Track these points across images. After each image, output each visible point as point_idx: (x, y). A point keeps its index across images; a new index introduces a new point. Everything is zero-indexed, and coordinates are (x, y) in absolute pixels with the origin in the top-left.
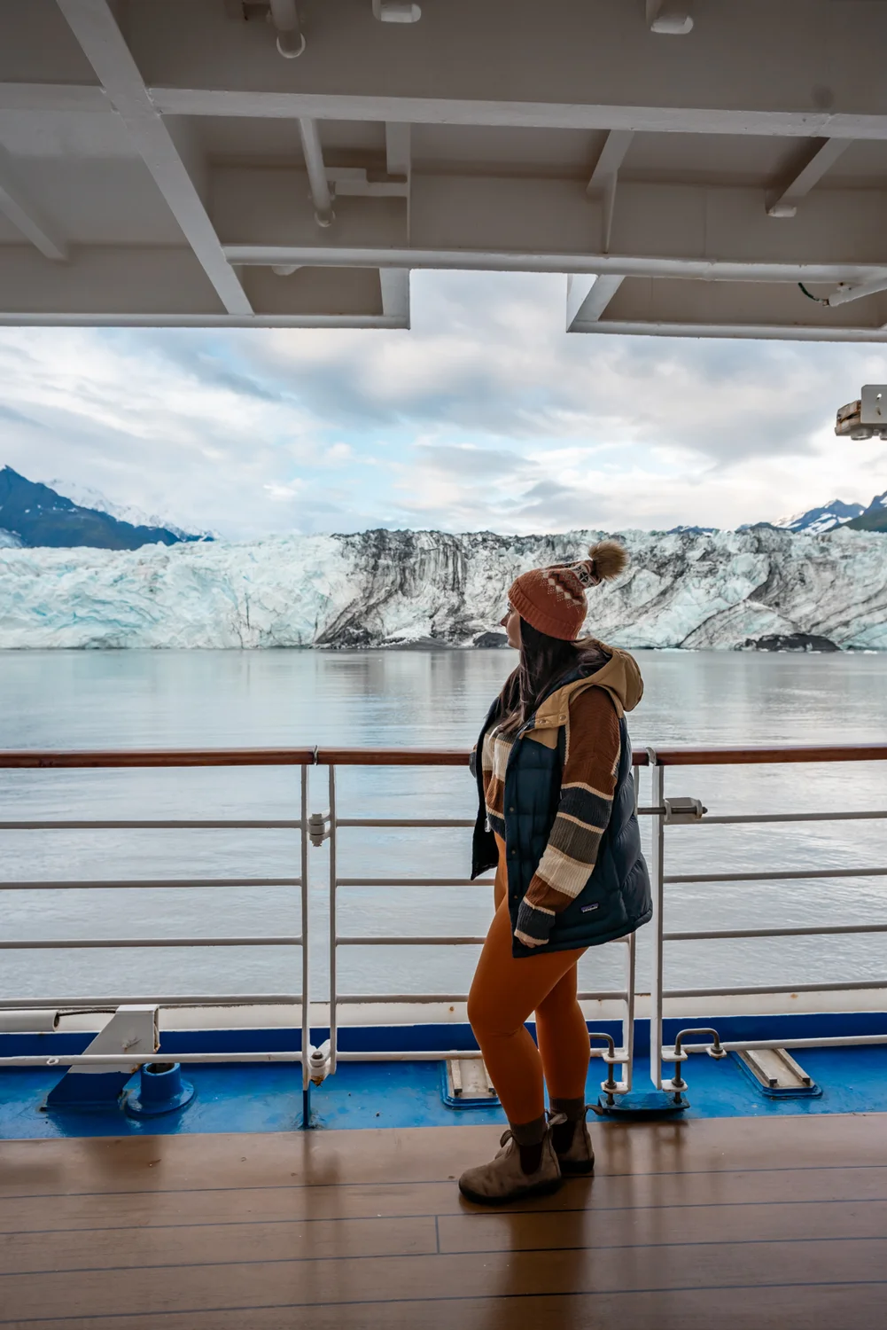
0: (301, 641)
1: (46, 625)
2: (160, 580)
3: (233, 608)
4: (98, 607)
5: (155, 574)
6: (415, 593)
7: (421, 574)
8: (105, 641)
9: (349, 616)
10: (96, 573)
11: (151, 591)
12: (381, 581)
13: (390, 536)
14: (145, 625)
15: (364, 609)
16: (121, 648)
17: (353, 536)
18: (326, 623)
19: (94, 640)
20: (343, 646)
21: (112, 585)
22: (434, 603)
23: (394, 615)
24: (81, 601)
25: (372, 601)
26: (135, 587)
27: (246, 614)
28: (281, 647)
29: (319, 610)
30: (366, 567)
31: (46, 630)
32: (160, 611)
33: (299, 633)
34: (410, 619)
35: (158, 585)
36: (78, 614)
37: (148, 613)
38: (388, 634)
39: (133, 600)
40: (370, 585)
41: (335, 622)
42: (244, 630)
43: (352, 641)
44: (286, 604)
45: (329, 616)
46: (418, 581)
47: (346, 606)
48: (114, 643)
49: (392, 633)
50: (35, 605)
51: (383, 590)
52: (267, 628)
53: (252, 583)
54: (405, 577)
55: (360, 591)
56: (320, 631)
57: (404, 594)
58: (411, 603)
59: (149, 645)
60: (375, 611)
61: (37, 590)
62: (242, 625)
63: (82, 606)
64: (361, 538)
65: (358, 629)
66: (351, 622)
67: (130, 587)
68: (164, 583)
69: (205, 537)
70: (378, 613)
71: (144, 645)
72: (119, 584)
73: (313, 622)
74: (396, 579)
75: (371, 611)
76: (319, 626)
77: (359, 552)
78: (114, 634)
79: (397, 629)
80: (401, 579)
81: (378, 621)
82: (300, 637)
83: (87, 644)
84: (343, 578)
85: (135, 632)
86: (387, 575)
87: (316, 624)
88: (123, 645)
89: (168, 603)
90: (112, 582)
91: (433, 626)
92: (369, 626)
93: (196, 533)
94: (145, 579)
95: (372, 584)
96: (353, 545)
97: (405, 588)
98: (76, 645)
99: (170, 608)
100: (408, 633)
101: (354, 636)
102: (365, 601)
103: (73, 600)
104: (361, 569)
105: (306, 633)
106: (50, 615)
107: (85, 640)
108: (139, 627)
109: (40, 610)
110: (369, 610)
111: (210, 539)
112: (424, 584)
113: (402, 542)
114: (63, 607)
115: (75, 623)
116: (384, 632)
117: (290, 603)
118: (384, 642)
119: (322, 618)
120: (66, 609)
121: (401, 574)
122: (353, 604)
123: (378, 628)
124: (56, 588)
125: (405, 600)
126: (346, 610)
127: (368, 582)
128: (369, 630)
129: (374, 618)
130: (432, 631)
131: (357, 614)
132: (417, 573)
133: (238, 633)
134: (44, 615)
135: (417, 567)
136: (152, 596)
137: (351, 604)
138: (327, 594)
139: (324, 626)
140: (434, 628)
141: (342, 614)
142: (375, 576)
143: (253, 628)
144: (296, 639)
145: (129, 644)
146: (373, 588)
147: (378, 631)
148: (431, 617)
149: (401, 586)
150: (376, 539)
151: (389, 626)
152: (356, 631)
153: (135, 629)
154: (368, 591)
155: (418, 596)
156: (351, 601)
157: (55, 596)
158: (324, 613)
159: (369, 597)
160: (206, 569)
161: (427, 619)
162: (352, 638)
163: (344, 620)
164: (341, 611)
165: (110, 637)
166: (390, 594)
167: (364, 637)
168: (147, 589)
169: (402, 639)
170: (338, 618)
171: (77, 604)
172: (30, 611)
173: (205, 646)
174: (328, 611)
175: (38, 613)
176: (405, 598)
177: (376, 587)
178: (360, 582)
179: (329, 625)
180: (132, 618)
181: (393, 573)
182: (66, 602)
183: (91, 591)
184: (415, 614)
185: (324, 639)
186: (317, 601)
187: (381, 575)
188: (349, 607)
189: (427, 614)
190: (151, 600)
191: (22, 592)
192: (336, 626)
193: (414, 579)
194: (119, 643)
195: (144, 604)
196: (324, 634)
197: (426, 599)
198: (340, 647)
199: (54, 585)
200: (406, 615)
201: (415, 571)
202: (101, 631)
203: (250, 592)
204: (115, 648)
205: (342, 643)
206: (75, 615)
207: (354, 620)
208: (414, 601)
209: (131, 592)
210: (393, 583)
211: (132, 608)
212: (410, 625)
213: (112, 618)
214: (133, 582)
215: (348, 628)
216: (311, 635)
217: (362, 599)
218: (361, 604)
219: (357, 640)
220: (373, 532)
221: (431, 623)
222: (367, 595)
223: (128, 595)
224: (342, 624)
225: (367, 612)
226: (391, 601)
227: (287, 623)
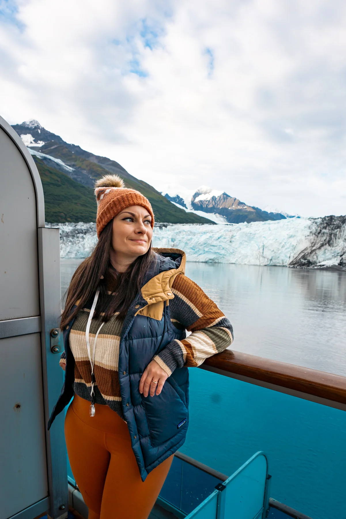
0: (283, 264)
1: (194, 253)
2: (234, 238)
3: (258, 249)
4: (212, 248)
5: (233, 236)
6: (335, 245)
7: (339, 236)
8: (214, 260)
9: (303, 254)
10: (213, 235)
11: (231, 242)
12: (320, 239)
13: (336, 219)
14: (228, 255)
15: (310, 251)
16: (219, 263)
17: (318, 218)
18: (294, 257)
19: (210, 260)
20: (298, 267)
21: (217, 240)
22: (343, 250)
23: (323, 254)
24: (206, 245)
25: (314, 248)
26: (225, 240)
27: (262, 252)
28: (275, 266)
29: (291, 251)
30: (315, 233)
31: (196, 255)
32: (233, 250)
33: (283, 260)
34: (330, 256)
35: (233, 240)
36: (205, 250)
37: (229, 250)
38: (319, 263)
39: (223, 245)
40: (315, 241)
41: (297, 257)
42: (261, 258)
43: (302, 265)
44: (278, 248)
45: (295, 254)
46: (337, 240)
47: (302, 250)
48: (217, 261)
49: (321, 262)
50: (192, 246)
51: (320, 244)
52: (270, 258)
53: (266, 239)
54: (331, 238)
55: (310, 243)
56: (291, 260)
57: (329, 245)
58: (332, 249)
59: (228, 262)
60: (314, 252)
61: (193, 241)
62: (261, 256)
63: (207, 247)
64: (321, 220)
65: (305, 260)
66: (304, 257)
67: (223, 240)
68: (235, 239)
69: (297, 216)
70: (316, 253)
71: (226, 262)
72: (220, 239)
73: (288, 256)
74: (327, 238)
75: (313, 252)
76: (291, 258)
77: (317, 226)
78: (217, 258)
79: (324, 260)
80: (329, 239)
81: (315, 257)
82: (283, 262)
83: (208, 261)
84: (303, 238)
85: (224, 257)
86: (323, 237)
87: (290, 257)
88: (220, 262)
89: (236, 247)
90: (217, 238)
91: (341, 260)
92: (310, 259)
93: (293, 215)
94: (229, 237)
95: (316, 241)
96: (316, 223)
97: (331, 242)
98: (204, 261)
99: (236, 248)
100: (328, 263)
101: (303, 263)
102: (311, 248)
103: (204, 245)
104: (313, 234)
105: (285, 261)
106: (196, 250)
107: (207, 259)
108: (225, 255)
109: (193, 248)
110: (312, 252)
111: (299, 217)
112: (340, 241)
113: (341, 221)
114: (201, 247)
115: (204, 253)
116: (318, 261)
117: (280, 248)
118: (316, 266)
119: (292, 255)
120: (202, 248)
121: (329, 236)
122: (306, 249)
123: (315, 260)
124: (199, 240)
125: (329, 248)
126: (302, 252)
127: (314, 240)
128: (311, 261)
129: (313, 256)
130: (340, 262)
131: (307, 254)
132: (338, 236)
133: (259, 259)
134: (194, 250)
135: (338, 233)
136: (230, 244)
137: (305, 249)
138: (295, 245)
139: (293, 258)
140: (341, 261)
141: (300, 253)
142: (317, 237)
143: (265, 258)
144: (281, 263)
145: (222, 262)
146: (316, 242)
147: (314, 261)
148: (341, 256)
149: (329, 241)
150: (328, 220)
151: (320, 259)
152: (304, 261)
153: (224, 256)
154: (314, 244)
155: (336, 246)
156: (305, 248)
157: (198, 243)
158: (293, 253)
159: (313, 246)
160: (251, 233)
161: (339, 257)
162: (302, 264)
163: (301, 256)
164: (300, 252)
165: (215, 259)
166: (322, 245)
167: (307, 263)
168: (229, 241)
169: (323, 265)
170: (299, 255)
171: (205, 246)
172: (190, 248)
173: (248, 263)
174: (295, 252)
175: (192, 249)
176: (329, 247)
177: (317, 242)
178: (311, 239)
179: (295, 257)
180: (223, 252)
181: (326, 235)
182: (202, 245)
183: (210, 242)
184: (333, 254)
185: (292, 263)
186: (292, 247)
187: (320, 237)
188: (304, 250)
189: (339, 254)
190: (230, 245)
191: (188, 242)
192: (297, 258)
193: (336, 239)
194: (218, 261)
195: (227, 247)
196: (292, 262)
197: (340, 248)
198: (296, 267)
199: (198, 239)
200: (328, 255)
201: (336, 235)
202: (212, 256)
203: (265, 243)
204: (217, 263)
205: (298, 266)
206: (204, 251)
207: (305, 256)
208: (333, 248)
209: (223, 242)
210: (325, 240)
211: (223, 248)
212: (330, 259)
213: (216, 252)
214: (225, 238)
215: (301, 259)
216: (288, 261)
217: (310, 247)
218: (309, 249)
219: (304, 264)
220: (328, 217)
221: (340, 258)
222: (313, 245)
223: (222, 243)
224: (300, 257)
225: (311, 253)
226: (323, 248)
227: (278, 256)
